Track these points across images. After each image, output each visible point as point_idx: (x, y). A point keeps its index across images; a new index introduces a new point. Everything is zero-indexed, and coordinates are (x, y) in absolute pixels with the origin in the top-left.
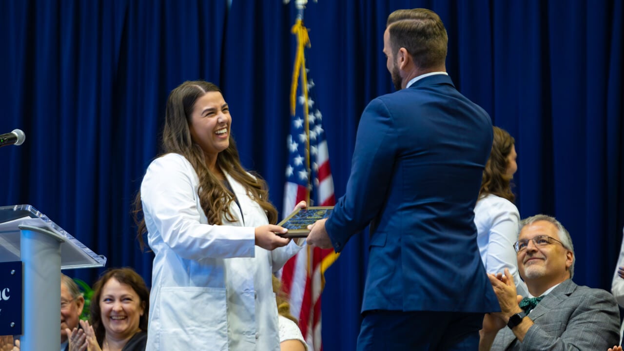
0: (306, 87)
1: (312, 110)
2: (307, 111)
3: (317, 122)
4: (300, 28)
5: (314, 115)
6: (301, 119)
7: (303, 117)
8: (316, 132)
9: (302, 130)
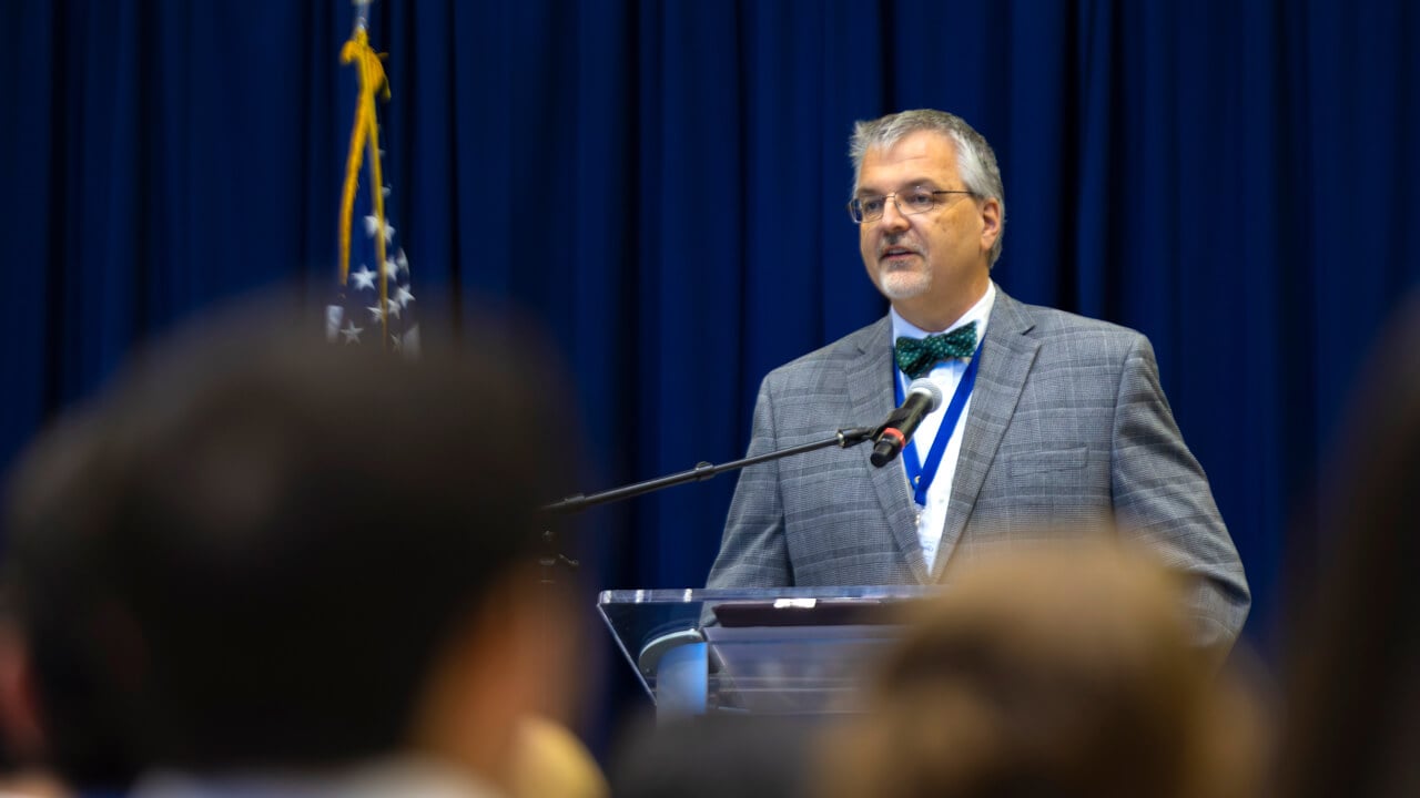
0: (380, 192)
1: (392, 251)
2: (382, 251)
3: (401, 278)
4: (365, 49)
5: (396, 263)
6: (370, 270)
7: (373, 266)
8: (400, 302)
9: (372, 295)
